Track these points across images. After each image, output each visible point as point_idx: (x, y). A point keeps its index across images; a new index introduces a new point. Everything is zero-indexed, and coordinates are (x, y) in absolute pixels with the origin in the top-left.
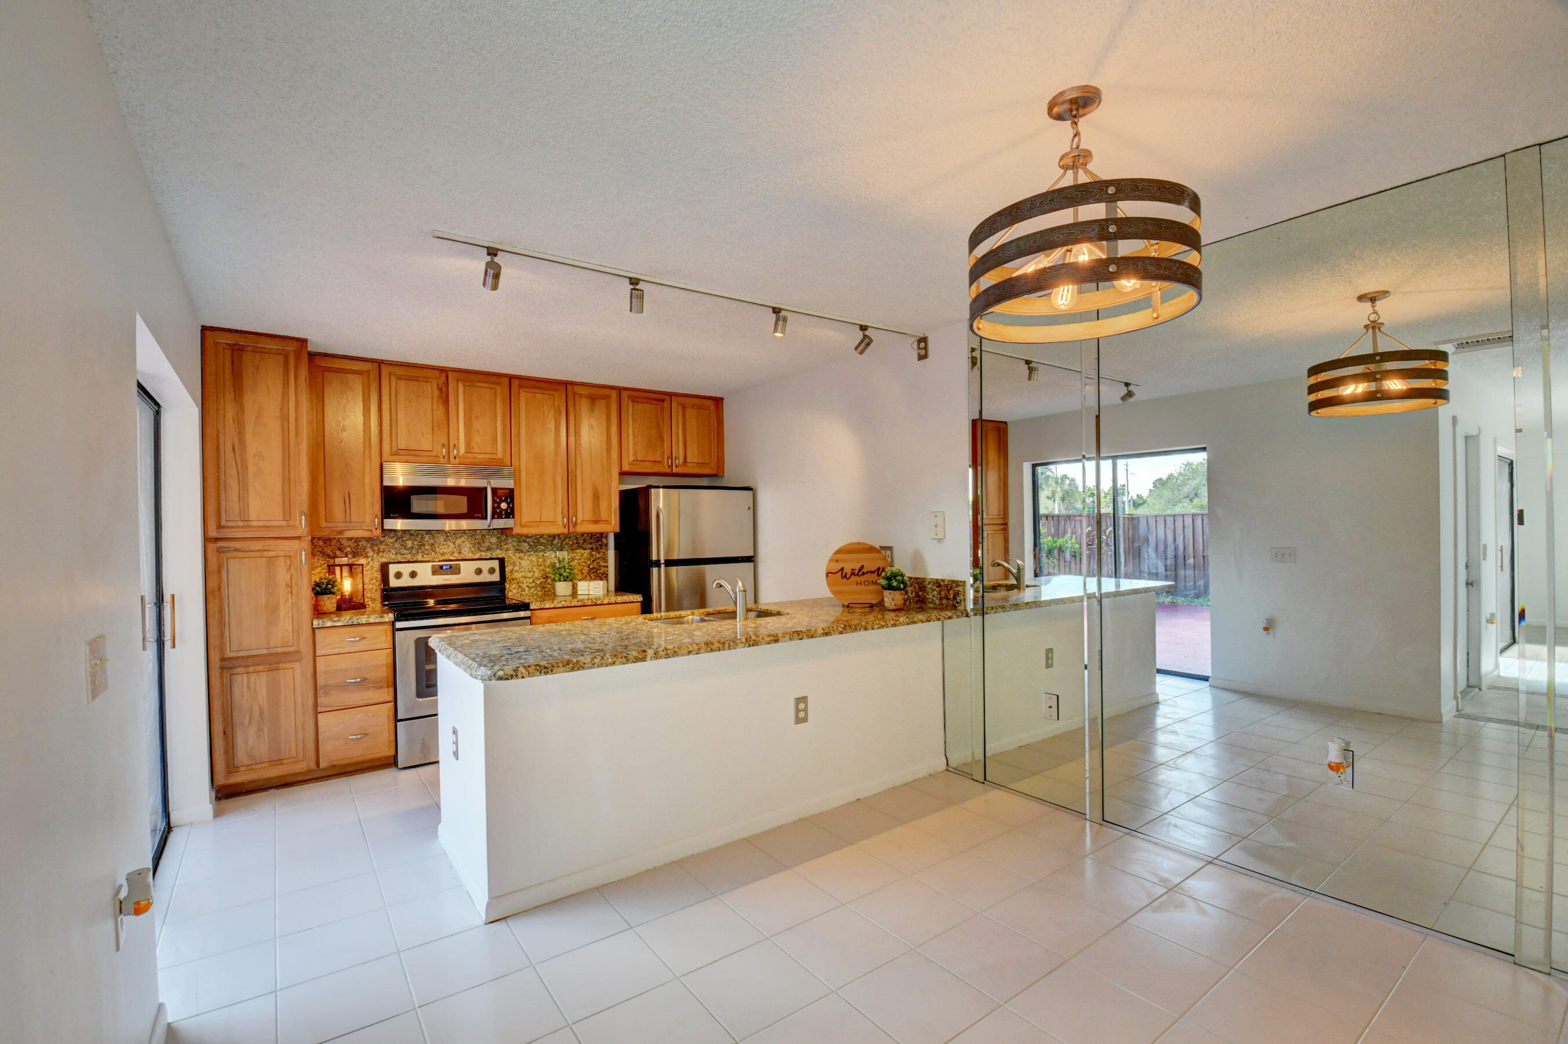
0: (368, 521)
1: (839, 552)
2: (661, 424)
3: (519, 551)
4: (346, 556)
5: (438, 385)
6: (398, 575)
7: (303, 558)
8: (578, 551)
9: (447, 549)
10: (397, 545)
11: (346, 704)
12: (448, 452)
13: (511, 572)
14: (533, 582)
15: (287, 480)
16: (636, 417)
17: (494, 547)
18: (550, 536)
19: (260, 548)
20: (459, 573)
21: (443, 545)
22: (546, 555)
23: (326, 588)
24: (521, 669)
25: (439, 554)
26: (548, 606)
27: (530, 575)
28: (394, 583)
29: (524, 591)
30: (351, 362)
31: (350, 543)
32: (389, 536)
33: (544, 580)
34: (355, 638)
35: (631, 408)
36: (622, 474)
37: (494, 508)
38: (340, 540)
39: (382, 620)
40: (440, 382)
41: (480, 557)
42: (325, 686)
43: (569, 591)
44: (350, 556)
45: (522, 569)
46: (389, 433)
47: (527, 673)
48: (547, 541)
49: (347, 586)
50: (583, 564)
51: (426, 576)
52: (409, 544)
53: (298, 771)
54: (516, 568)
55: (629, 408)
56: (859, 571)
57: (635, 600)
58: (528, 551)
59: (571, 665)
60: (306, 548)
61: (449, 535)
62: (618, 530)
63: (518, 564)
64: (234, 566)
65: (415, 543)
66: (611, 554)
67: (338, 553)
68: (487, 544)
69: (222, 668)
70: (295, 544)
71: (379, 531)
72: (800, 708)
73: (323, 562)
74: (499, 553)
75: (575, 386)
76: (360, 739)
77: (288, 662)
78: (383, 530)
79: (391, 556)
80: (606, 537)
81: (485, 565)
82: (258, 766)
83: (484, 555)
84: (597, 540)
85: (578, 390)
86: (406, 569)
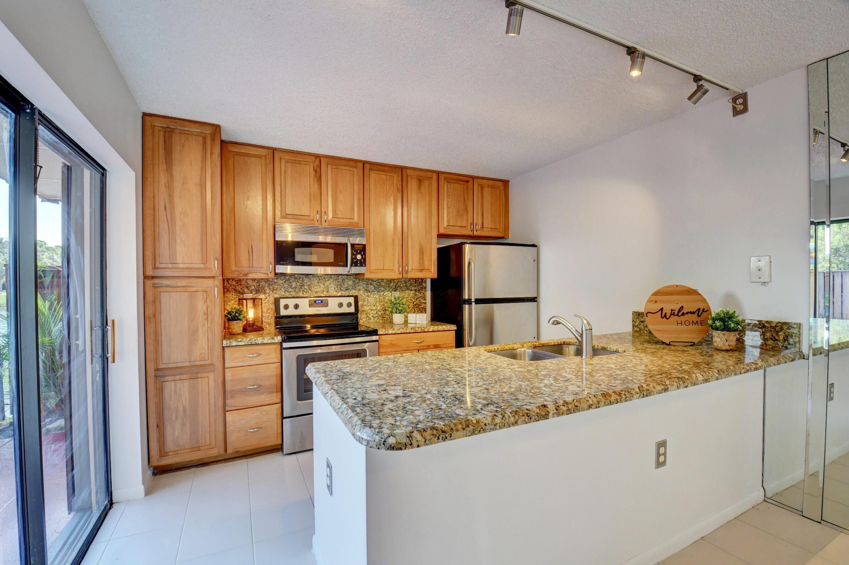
0: (265, 266)
1: (656, 294)
2: (466, 199)
3: (367, 290)
4: (251, 293)
5: (314, 167)
6: (286, 307)
7: (216, 293)
8: (406, 292)
9: (319, 289)
10: (286, 285)
11: (247, 405)
12: (321, 217)
13: (362, 306)
14: (377, 313)
15: (204, 233)
16: (449, 193)
17: (350, 287)
18: (388, 280)
19: (184, 284)
20: (327, 306)
21: (317, 286)
22: (385, 294)
23: (235, 316)
24: (416, 435)
25: (314, 292)
26: (390, 332)
27: (374, 308)
28: (283, 312)
29: (371, 320)
30: (253, 148)
31: (254, 283)
32: (280, 279)
33: (383, 312)
34: (253, 354)
35: (446, 187)
36: (440, 236)
37: (352, 259)
38: (247, 281)
39: (273, 341)
40: (315, 165)
41: (341, 295)
42: (232, 391)
43: (402, 321)
44: (254, 292)
45: (369, 304)
46: (280, 202)
47: (423, 440)
48: (386, 284)
49: (251, 314)
50: (410, 301)
51: (305, 309)
52: (294, 284)
53: (211, 456)
54: (365, 303)
55: (444, 186)
56: (679, 311)
57: (451, 329)
58: (373, 291)
59: (471, 428)
60: (218, 285)
61: (320, 278)
62: (435, 276)
63: (366, 300)
64: (165, 298)
65: (298, 284)
66: (428, 294)
67: (246, 290)
68: (346, 286)
69: (156, 376)
70: (210, 282)
71: (273, 274)
72: (661, 453)
73: (235, 297)
74: (354, 292)
75: (408, 170)
76: (257, 431)
77: (205, 372)
78: (276, 274)
79: (282, 293)
80: (425, 282)
81: (345, 301)
82: (182, 452)
83: (344, 293)
84: (420, 282)
85: (409, 172)
86: (291, 302)
